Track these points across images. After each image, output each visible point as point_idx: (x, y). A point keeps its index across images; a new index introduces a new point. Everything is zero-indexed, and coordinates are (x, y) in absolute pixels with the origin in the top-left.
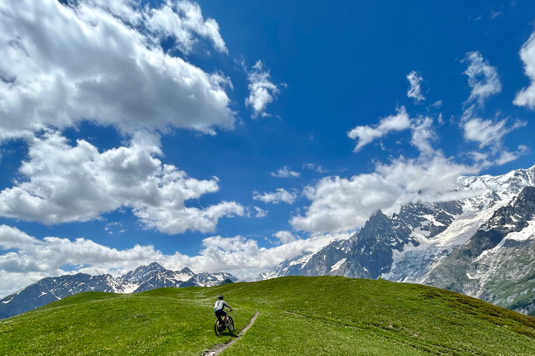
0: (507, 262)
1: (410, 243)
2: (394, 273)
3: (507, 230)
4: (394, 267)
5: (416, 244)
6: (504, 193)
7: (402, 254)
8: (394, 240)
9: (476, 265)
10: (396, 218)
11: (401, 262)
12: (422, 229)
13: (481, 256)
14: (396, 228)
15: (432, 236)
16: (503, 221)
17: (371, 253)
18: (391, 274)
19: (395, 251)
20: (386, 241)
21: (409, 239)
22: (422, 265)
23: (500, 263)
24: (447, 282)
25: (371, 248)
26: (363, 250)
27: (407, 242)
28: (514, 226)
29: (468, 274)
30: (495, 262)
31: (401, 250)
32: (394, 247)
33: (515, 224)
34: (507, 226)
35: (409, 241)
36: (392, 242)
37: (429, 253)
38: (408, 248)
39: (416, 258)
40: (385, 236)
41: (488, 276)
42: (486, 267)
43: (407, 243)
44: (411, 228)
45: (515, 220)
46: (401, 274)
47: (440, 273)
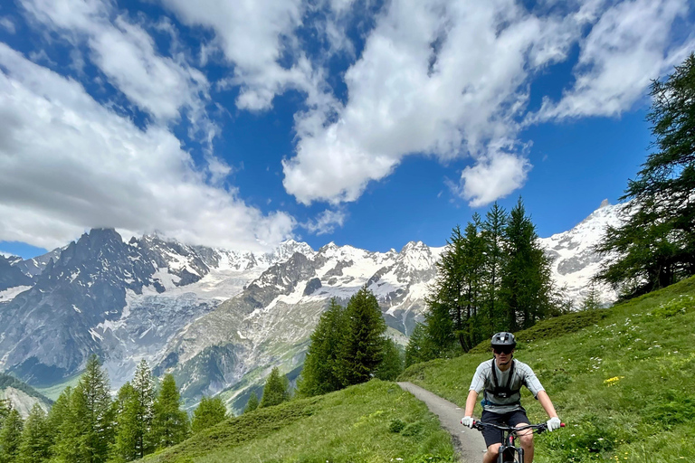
0: (280, 323)
1: (151, 286)
2: (127, 322)
3: (278, 292)
4: (126, 313)
5: (160, 289)
6: (259, 259)
7: (141, 298)
8: (130, 275)
9: (249, 323)
10: (136, 245)
11: (139, 309)
12: (170, 272)
13: (253, 314)
14: (133, 259)
15: (182, 284)
16: (276, 281)
17: (90, 284)
18: (121, 323)
19: (130, 292)
20: (117, 272)
21: (151, 280)
22: (171, 317)
23: (273, 324)
24: (213, 339)
25: (91, 276)
26: (74, 276)
27: (147, 284)
28: (284, 289)
29: (239, 332)
30: (268, 323)
31: (139, 292)
32: (129, 286)
33: (285, 286)
34: (278, 286)
35: (151, 283)
36: (127, 278)
37: (182, 303)
38: (149, 291)
39: (163, 306)
40: (116, 265)
41: (260, 337)
42: (259, 327)
43: (147, 286)
44: (155, 265)
45: (286, 283)
46: (137, 326)
47: (204, 327)
